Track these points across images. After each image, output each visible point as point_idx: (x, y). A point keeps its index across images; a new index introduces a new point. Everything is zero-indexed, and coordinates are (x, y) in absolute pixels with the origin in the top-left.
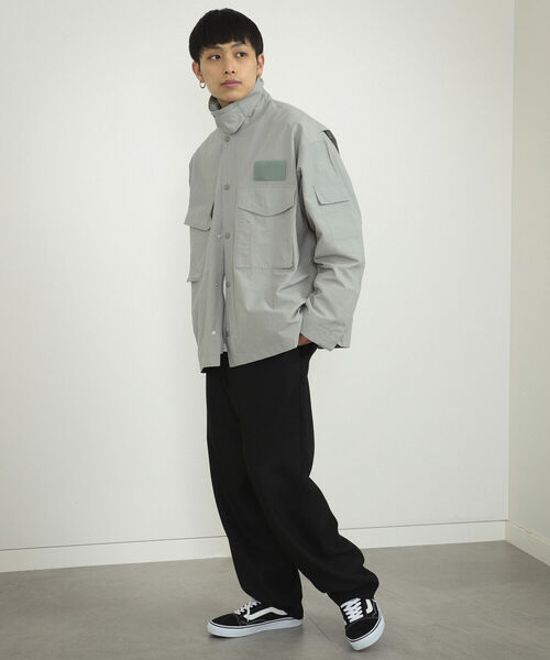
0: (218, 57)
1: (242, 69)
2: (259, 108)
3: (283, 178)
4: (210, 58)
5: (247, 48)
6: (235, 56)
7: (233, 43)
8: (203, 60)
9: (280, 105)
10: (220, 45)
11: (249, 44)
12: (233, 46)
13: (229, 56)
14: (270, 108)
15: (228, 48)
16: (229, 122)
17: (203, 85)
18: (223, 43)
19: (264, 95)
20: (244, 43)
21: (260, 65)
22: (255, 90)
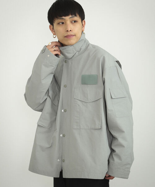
0: (63, 23)
1: (75, 29)
2: (84, 48)
3: (96, 83)
4: (59, 24)
5: (77, 18)
6: (71, 22)
7: (70, 16)
8: (55, 24)
9: (94, 47)
10: (64, 17)
11: (78, 16)
12: (71, 18)
13: (68, 22)
14: (89, 47)
15: (68, 19)
16: (68, 53)
17: (54, 36)
18: (65, 16)
19: (86, 41)
20: (76, 16)
21: (83, 26)
22: (81, 39)
